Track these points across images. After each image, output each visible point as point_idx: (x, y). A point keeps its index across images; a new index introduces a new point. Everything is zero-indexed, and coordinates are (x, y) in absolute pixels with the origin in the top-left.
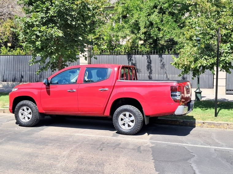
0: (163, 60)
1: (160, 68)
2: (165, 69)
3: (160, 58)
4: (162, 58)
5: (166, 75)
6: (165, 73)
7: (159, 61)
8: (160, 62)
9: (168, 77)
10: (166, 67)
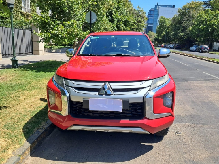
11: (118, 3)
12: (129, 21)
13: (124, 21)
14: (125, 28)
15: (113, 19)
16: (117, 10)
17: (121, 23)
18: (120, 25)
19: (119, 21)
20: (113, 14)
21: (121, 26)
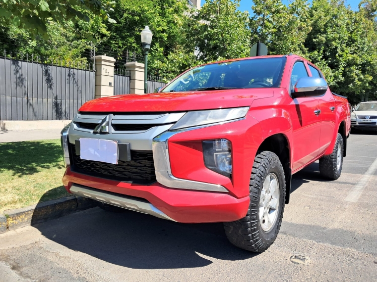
0: (20, 71)
1: (14, 85)
2: (25, 87)
3: (13, 67)
4: (19, 66)
5: (26, 98)
6: (25, 94)
7: (13, 72)
8: (15, 74)
9: (31, 101)
10: (25, 83)
11: (351, 33)
12: (372, 63)
13: (361, 63)
14: (362, 76)
15: (337, 63)
16: (347, 45)
17: (353, 68)
18: (351, 71)
19: (349, 64)
20: (337, 52)
21: (353, 74)
